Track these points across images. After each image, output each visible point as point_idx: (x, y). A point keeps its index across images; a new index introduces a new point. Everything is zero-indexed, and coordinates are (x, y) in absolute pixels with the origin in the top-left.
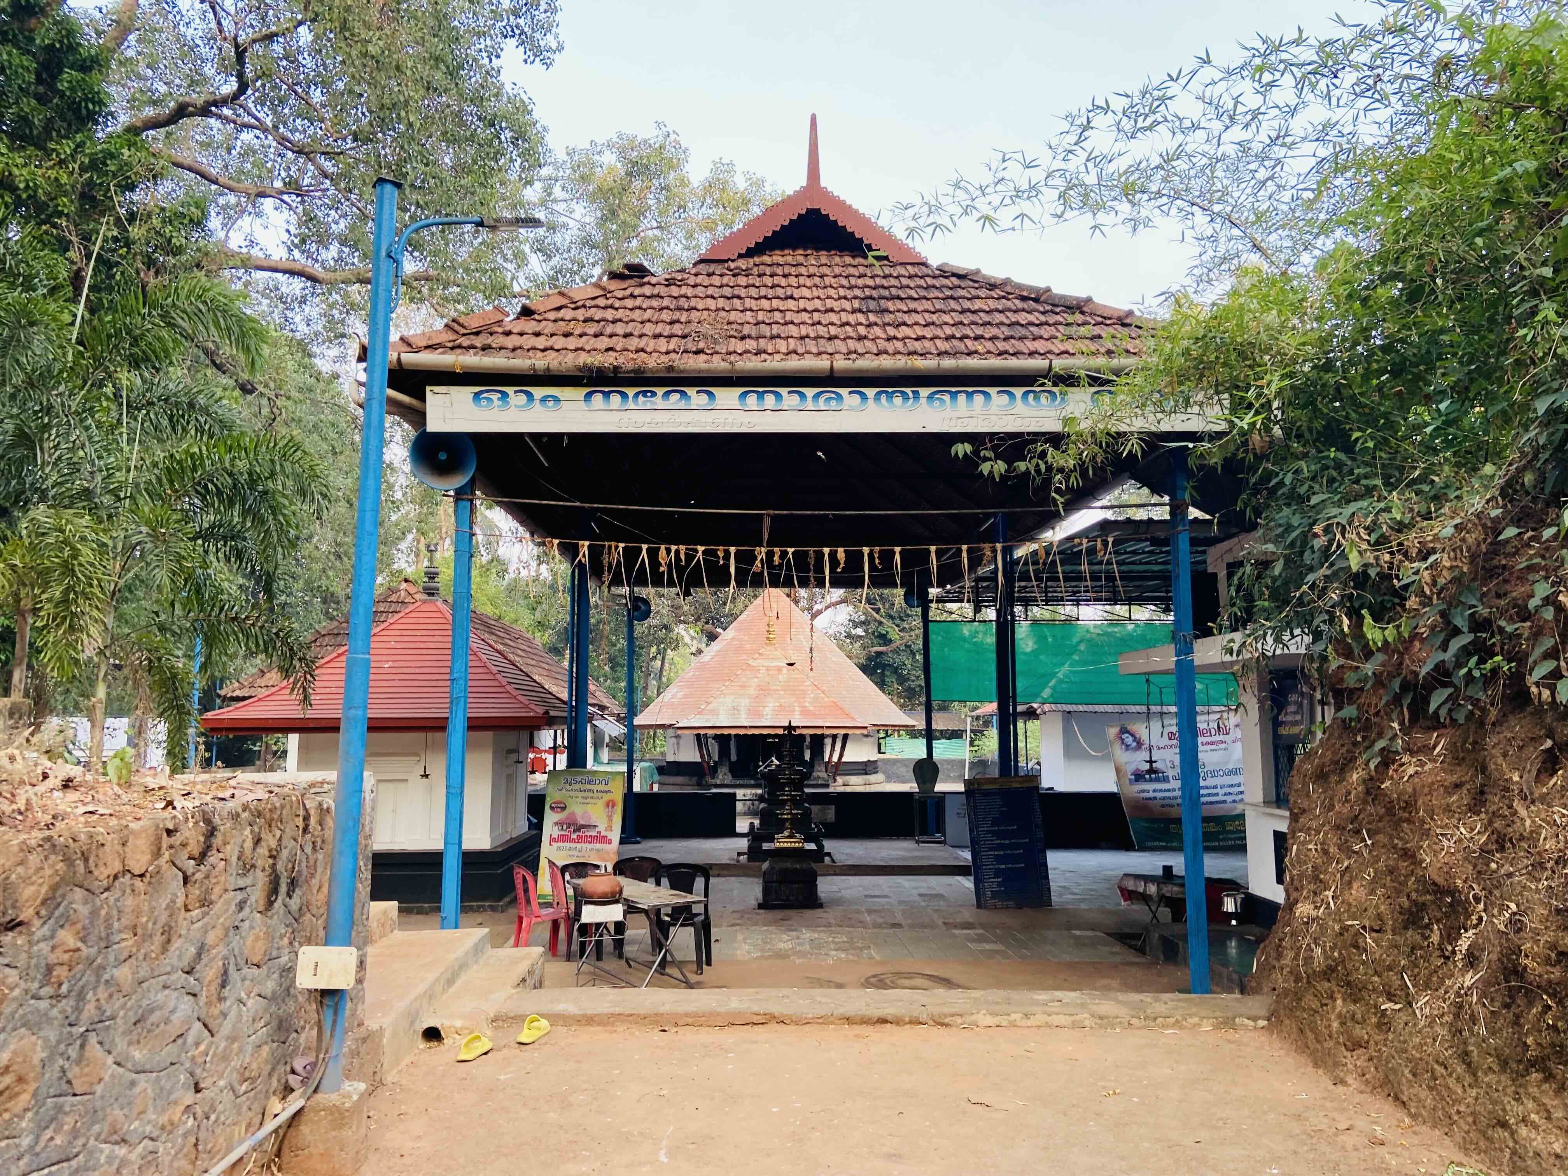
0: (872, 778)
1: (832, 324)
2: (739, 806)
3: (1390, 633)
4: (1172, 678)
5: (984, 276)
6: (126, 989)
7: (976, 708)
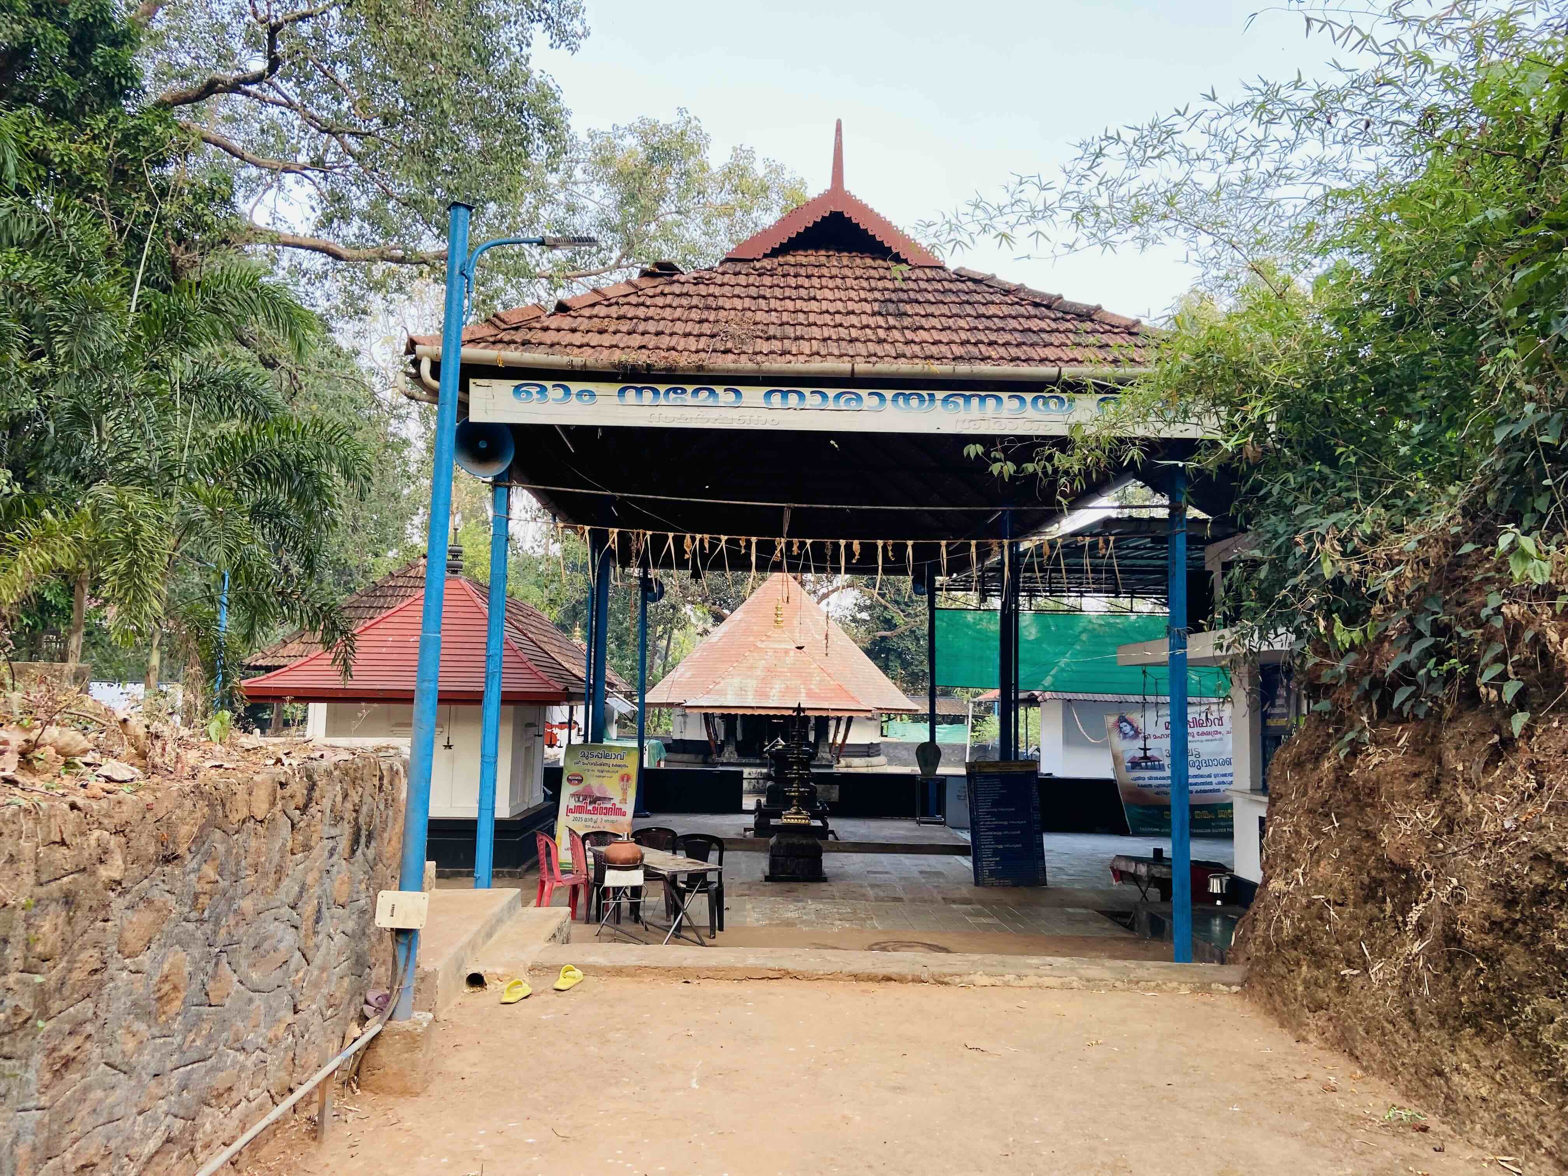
0: (874, 760)
1: (853, 326)
2: (745, 784)
3: (1356, 635)
4: (1166, 670)
5: (999, 282)
6: (249, 918)
7: (978, 694)
